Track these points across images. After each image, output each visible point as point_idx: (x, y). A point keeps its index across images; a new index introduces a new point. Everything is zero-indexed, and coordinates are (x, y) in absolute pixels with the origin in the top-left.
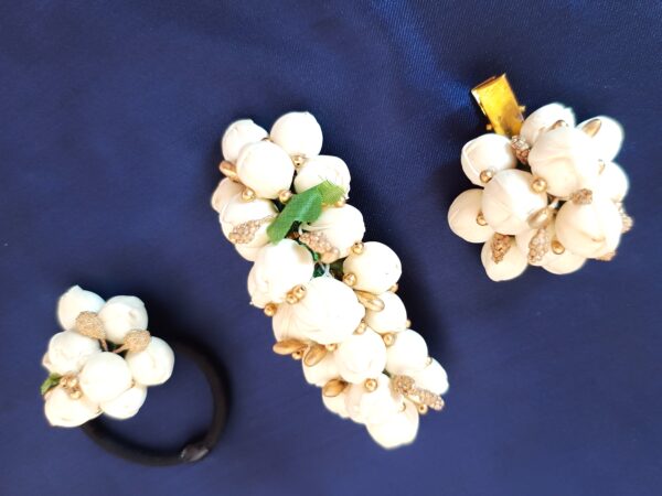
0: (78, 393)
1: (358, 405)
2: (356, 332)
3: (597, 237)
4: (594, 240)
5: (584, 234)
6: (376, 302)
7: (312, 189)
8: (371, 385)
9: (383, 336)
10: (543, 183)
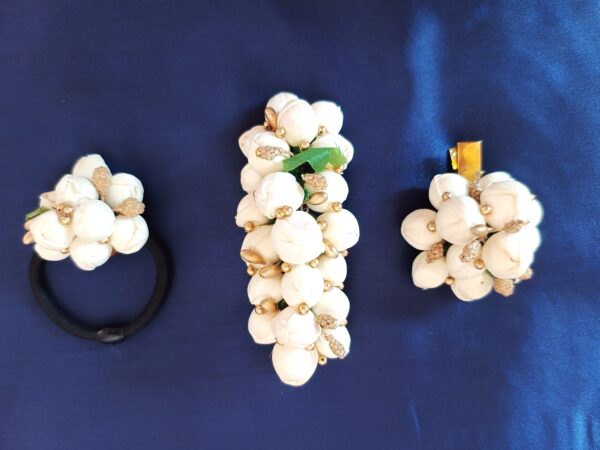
0: (68, 219)
1: (287, 320)
2: (310, 264)
3: (515, 258)
4: (512, 259)
5: (506, 252)
6: (334, 249)
7: (326, 149)
8: (304, 308)
9: (325, 281)
10: (489, 209)
